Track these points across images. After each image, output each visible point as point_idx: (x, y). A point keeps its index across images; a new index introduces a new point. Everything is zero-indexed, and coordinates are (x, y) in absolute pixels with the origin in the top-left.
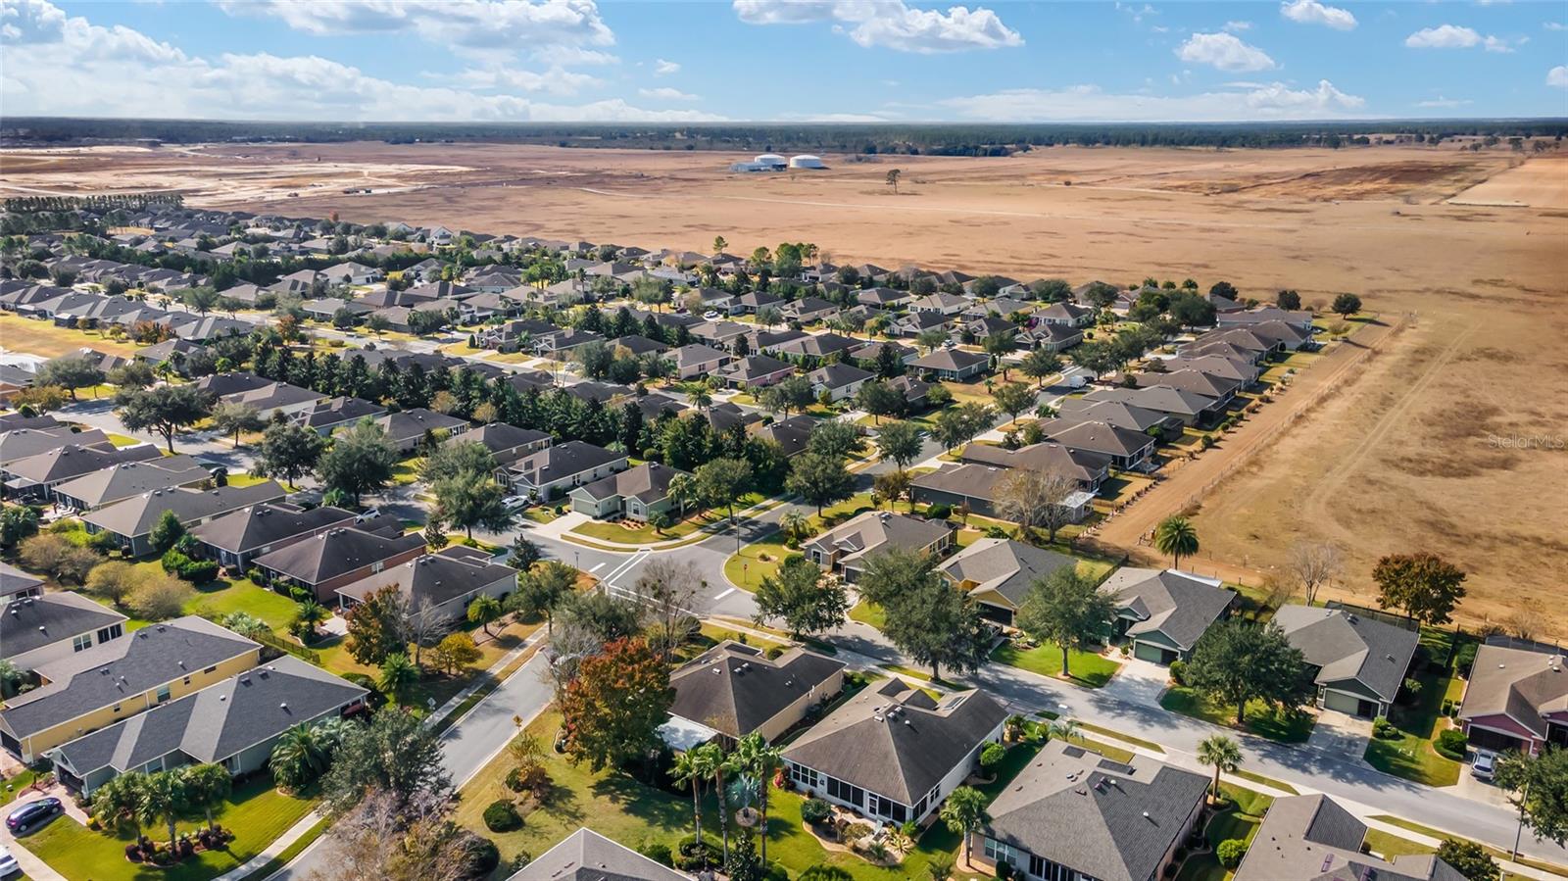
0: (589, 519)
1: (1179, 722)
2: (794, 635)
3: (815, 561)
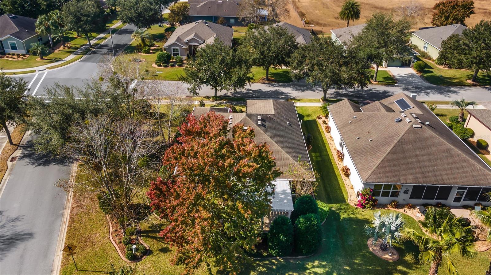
1: (453, 89)
2: (213, 97)
3: (175, 55)
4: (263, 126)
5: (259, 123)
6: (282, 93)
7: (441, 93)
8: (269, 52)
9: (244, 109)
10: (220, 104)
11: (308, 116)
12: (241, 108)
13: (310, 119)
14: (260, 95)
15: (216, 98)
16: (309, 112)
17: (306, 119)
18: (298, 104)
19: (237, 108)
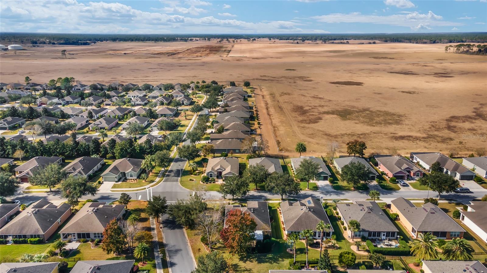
0: (115, 183)
1: (343, 192)
2: (232, 199)
3: (211, 177)
4: (253, 212)
5: (252, 211)
6: (263, 196)
7: (337, 195)
8: (257, 178)
9: (246, 205)
10: (236, 202)
11: (274, 207)
12: (245, 204)
13: (274, 208)
14: (253, 198)
15: (233, 200)
16: (275, 206)
17: (273, 209)
18: (270, 202)
19: (243, 204)
